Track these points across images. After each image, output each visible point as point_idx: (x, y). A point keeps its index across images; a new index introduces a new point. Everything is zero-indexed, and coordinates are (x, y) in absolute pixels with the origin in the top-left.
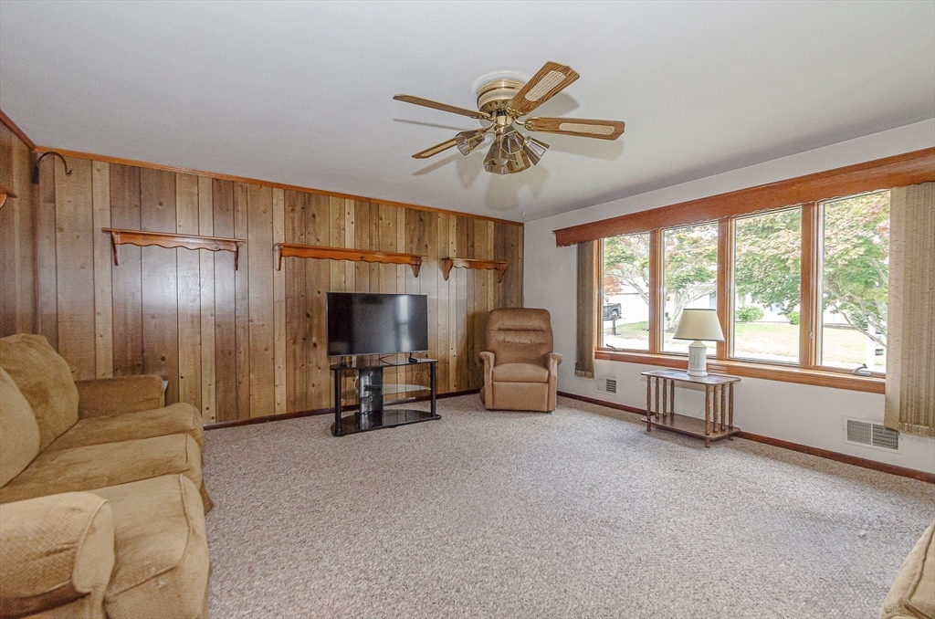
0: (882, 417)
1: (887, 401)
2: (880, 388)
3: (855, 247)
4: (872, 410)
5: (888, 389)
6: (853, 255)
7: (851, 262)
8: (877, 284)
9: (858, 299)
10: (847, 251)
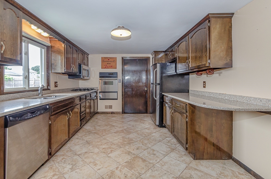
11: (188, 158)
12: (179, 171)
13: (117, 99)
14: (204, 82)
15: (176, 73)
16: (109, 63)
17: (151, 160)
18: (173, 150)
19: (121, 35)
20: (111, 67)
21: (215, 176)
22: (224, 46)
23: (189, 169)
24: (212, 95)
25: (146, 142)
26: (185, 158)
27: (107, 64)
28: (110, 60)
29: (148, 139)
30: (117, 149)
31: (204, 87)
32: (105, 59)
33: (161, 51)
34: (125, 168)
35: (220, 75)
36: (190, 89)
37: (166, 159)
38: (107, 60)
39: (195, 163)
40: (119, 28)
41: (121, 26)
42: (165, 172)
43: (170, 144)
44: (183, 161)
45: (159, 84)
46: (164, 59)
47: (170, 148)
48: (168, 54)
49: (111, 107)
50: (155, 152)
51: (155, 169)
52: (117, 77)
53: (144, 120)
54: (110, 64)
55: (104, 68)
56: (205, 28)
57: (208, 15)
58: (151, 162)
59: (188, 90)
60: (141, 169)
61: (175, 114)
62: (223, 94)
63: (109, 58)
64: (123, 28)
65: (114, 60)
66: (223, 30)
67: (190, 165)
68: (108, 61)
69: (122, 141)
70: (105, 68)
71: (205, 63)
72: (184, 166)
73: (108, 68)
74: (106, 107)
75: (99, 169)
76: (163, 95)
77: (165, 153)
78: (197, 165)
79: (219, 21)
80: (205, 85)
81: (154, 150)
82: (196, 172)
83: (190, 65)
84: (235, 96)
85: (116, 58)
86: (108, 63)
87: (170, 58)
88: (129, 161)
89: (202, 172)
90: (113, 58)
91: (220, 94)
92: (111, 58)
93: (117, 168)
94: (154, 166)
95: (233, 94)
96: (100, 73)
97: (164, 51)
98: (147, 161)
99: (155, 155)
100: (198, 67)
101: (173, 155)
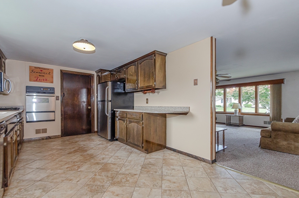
0: (269, 120)
1: (270, 117)
2: (269, 115)
3: (263, 90)
4: (268, 119)
5: (270, 115)
6: (263, 92)
7: (262, 93)
8: (268, 97)
9: (264, 101)
10: (261, 91)
11: (144, 154)
12: (142, 162)
13: (54, 120)
14: (147, 99)
15: (124, 92)
16: (42, 74)
17: (119, 162)
18: (131, 153)
19: (84, 48)
20: (46, 81)
21: (162, 158)
22: (162, 74)
23: (147, 159)
24: (153, 108)
25: (107, 153)
26: (141, 155)
27: (39, 76)
28: (44, 71)
29: (107, 151)
30: (83, 164)
31: (147, 103)
32: (35, 69)
33: (108, 70)
34: (103, 173)
35: (158, 94)
36: (135, 105)
37: (130, 158)
38: (39, 70)
39: (148, 156)
40: (82, 41)
41: (85, 39)
42: (134, 165)
43: (127, 150)
44: (141, 156)
45: (111, 101)
46: (110, 78)
47: (128, 152)
48: (115, 74)
49: (45, 131)
50: (119, 157)
51: (126, 166)
52: (53, 93)
53: (92, 139)
54: (44, 76)
55: (34, 81)
56: (152, 60)
57: (155, 51)
58: (120, 163)
59: (133, 107)
60: (116, 169)
61: (130, 124)
62: (161, 107)
63: (42, 68)
64: (86, 41)
65: (50, 72)
66: (162, 63)
67: (147, 157)
68: (40, 72)
69: (83, 158)
70: (36, 80)
71: (152, 84)
72: (143, 159)
73: (40, 81)
74: (38, 132)
75: (78, 181)
76: (115, 111)
77: (127, 156)
78: (150, 156)
79: (160, 57)
80: (148, 101)
81: (117, 157)
82: (151, 159)
83: (139, 85)
84: (168, 107)
85: (52, 70)
86: (40, 74)
87: (117, 77)
88: (103, 168)
89: (155, 158)
90: (48, 69)
91: (159, 107)
92: (44, 69)
93: (95, 175)
94: (124, 164)
95: (166, 106)
96: (27, 87)
97: (110, 70)
98: (117, 164)
99: (120, 159)
100: (147, 87)
101: (133, 155)
